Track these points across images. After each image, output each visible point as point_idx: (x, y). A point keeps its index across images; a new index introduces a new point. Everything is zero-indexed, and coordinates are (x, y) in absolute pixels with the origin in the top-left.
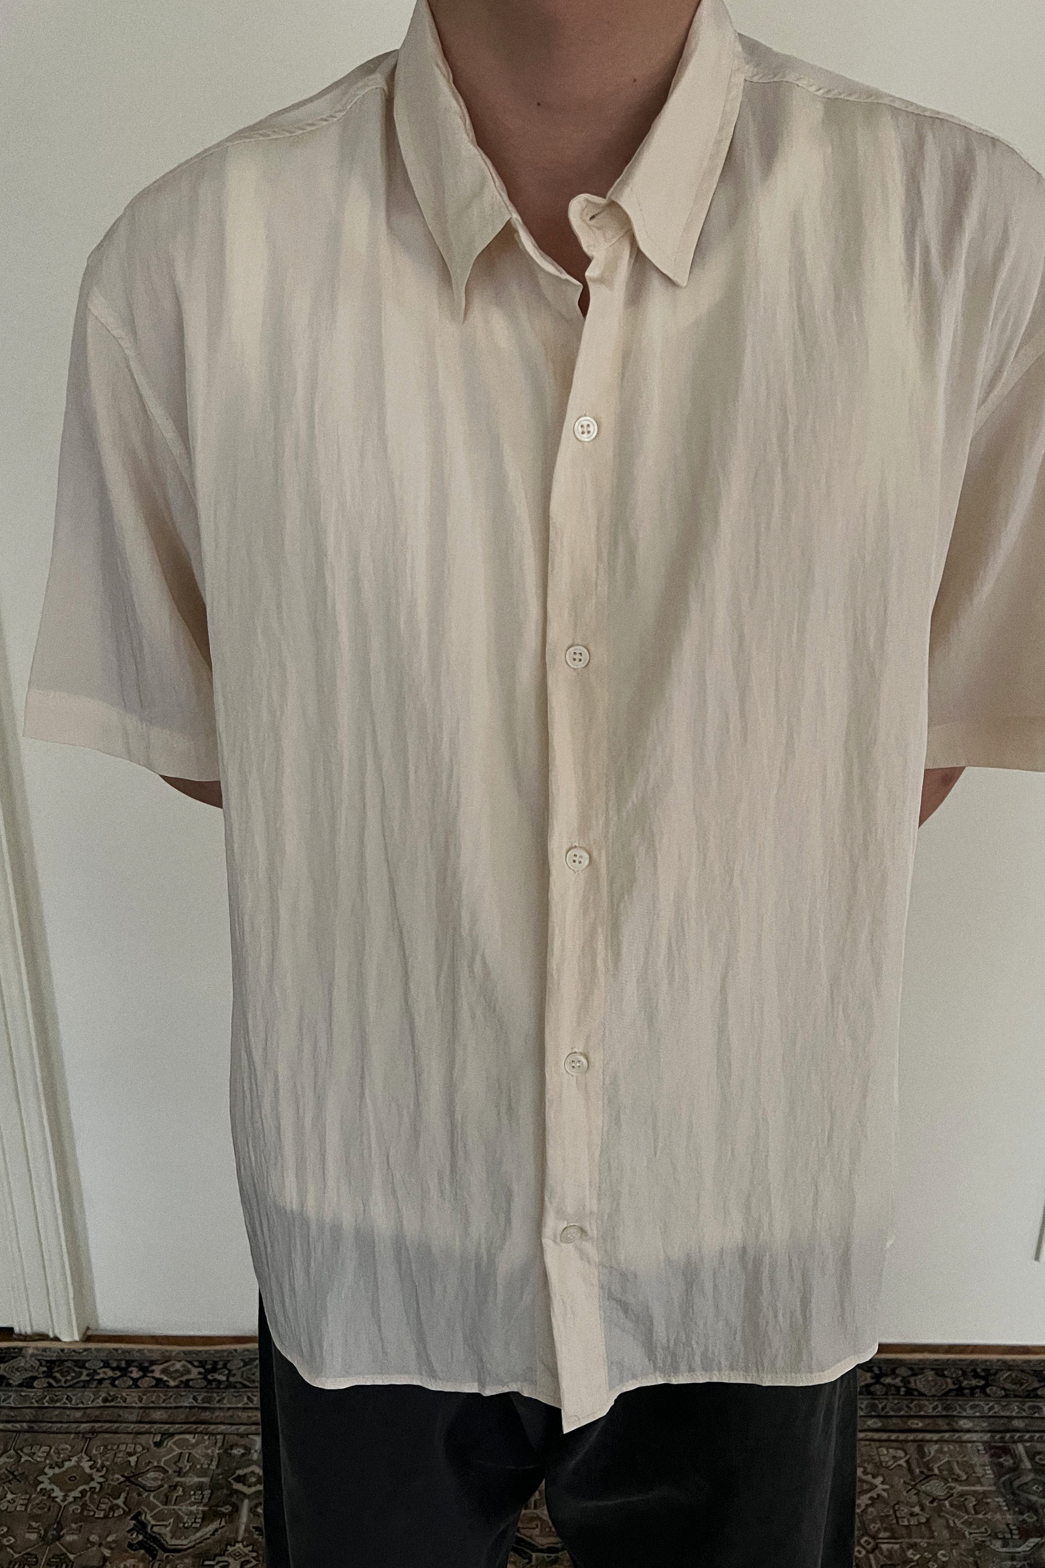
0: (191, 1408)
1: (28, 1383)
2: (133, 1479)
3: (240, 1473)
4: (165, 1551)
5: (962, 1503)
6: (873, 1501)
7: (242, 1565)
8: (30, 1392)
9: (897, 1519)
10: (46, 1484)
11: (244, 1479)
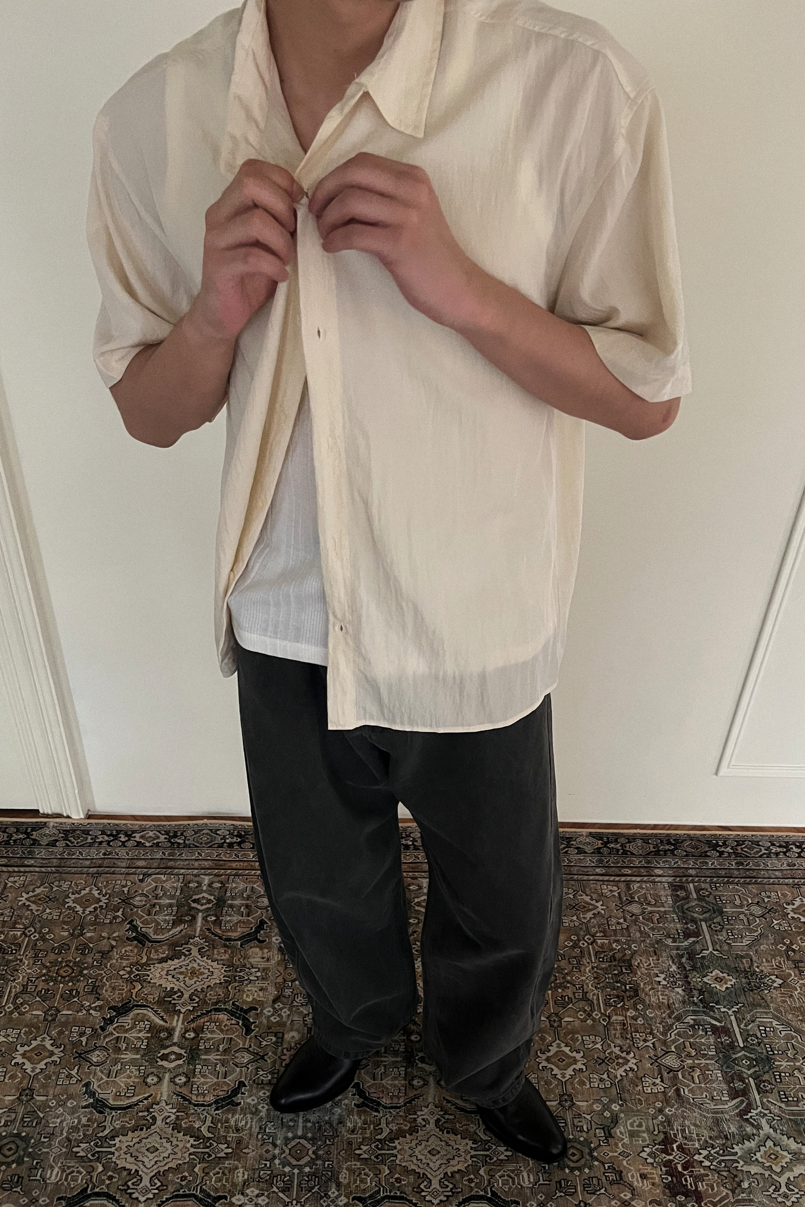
0: (161, 859)
1: (53, 844)
2: (127, 901)
3: (196, 898)
4: (150, 942)
5: (650, 917)
6: (595, 916)
7: (199, 950)
8: (55, 849)
9: (609, 926)
10: (71, 904)
11: (198, 902)
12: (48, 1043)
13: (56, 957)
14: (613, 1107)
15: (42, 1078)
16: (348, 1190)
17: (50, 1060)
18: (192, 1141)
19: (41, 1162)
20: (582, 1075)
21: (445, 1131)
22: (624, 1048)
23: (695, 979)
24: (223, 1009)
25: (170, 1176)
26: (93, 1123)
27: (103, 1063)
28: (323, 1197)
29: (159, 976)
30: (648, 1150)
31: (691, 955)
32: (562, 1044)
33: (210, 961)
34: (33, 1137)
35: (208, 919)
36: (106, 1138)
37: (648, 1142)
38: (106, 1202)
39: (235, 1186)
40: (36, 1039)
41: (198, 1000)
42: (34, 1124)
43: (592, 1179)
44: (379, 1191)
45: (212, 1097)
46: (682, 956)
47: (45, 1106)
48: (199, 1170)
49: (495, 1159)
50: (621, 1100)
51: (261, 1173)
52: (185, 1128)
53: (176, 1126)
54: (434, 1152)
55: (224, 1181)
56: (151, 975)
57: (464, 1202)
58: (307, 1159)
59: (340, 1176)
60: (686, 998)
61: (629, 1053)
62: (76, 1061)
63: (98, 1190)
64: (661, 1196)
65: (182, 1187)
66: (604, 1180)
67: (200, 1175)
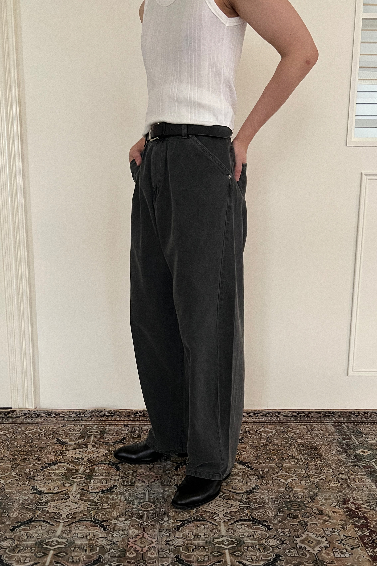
1: (18, 417)
2: (55, 432)
3: (90, 431)
4: (67, 444)
5: (324, 435)
6: (296, 434)
7: (92, 446)
8: (19, 419)
9: (303, 437)
10: (27, 434)
11: (92, 432)
12: (13, 474)
13: (18, 449)
14: (314, 490)
15: (9, 485)
16: (174, 518)
17: (14, 479)
18: (89, 503)
19: (8, 510)
20: (296, 481)
21: (225, 499)
22: (317, 473)
23: (351, 452)
24: (105, 463)
25: (77, 514)
26: (36, 498)
27: (41, 480)
28: (160, 520)
29: (71, 454)
30: (336, 504)
31: (348, 445)
32: (284, 472)
33: (98, 449)
34: (4, 503)
35: (97, 437)
36: (43, 503)
37: (335, 501)
38: (42, 523)
39: (113, 517)
40: (7, 473)
41: (92, 460)
42: (5, 499)
43: (307, 513)
44: (191, 518)
45: (99, 490)
46: (343, 445)
47: (11, 493)
48: (93, 512)
49: (253, 507)
50: (318, 488)
51: (127, 513)
52: (85, 500)
53: (81, 499)
54: (220, 506)
55: (106, 516)
56: (67, 454)
57: (237, 521)
58: (151, 508)
59: (169, 514)
60: (348, 457)
61: (320, 474)
62: (28, 479)
63: (38, 519)
64: (346, 519)
65: (84, 518)
66: (313, 513)
67: (94, 514)
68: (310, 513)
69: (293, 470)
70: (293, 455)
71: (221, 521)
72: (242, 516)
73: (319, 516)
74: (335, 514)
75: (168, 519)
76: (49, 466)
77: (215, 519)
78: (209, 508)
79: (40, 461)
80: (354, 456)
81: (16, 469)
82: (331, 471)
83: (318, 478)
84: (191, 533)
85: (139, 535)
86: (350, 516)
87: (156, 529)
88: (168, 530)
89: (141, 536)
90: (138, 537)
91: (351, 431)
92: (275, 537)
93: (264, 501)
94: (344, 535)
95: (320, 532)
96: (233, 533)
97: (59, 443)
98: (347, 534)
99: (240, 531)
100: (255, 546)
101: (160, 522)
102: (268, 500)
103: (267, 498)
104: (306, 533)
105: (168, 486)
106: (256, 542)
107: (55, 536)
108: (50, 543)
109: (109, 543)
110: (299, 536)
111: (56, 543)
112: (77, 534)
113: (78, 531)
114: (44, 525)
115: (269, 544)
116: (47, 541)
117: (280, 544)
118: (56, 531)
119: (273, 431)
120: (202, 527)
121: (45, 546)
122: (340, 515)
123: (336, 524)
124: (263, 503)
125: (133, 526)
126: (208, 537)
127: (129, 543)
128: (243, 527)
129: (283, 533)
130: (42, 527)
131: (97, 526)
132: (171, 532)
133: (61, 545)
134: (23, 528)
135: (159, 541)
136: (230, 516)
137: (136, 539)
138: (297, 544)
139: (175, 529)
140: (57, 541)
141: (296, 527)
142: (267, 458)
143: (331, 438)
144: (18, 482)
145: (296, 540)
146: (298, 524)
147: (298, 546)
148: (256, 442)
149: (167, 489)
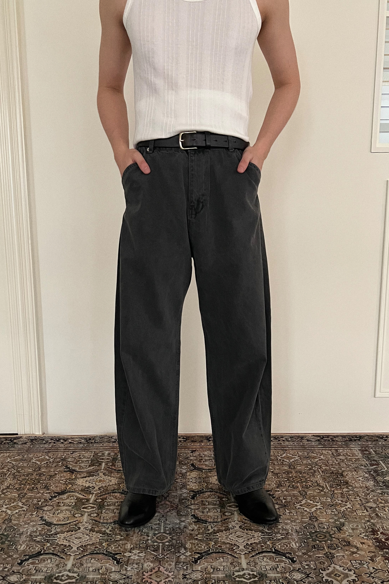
1: (25, 443)
2: (64, 460)
3: (101, 458)
4: (77, 472)
5: (351, 460)
6: (320, 460)
7: (103, 474)
8: (26, 445)
9: (328, 463)
10: (34, 461)
11: (102, 459)
12: (20, 504)
13: (25, 477)
14: (341, 520)
15: (16, 515)
16: (191, 550)
17: (21, 509)
18: (101, 535)
19: (15, 543)
20: (321, 510)
21: (245, 530)
22: (344, 501)
23: (379, 478)
24: (117, 492)
25: (89, 547)
26: (45, 530)
27: (50, 510)
28: (177, 553)
29: (81, 482)
30: (364, 534)
31: (376, 471)
32: (308, 500)
33: (109, 477)
34: (11, 535)
35: (108, 464)
36: (52, 534)
37: (363, 531)
38: (52, 556)
39: (126, 550)
40: (13, 503)
41: (103, 489)
42: (12, 530)
43: (333, 544)
44: (209, 550)
45: (112, 520)
46: (371, 471)
47: (17, 524)
48: (105, 544)
49: (275, 538)
50: (345, 518)
51: (141, 545)
52: (97, 531)
53: (92, 530)
54: (240, 537)
55: (119, 548)
56: (77, 482)
57: (259, 553)
58: (167, 540)
59: (186, 546)
60: (376, 484)
61: (347, 502)
62: (36, 510)
63: (47, 552)
64: (374, 550)
65: (95, 550)
66: (340, 544)
67: (106, 546)
68: (337, 545)
69: (318, 498)
70: (318, 482)
71: (241, 553)
72: (263, 547)
73: (347, 548)
74: (364, 545)
75: (185, 551)
76: (57, 495)
77: (235, 551)
78: (229, 539)
79: (48, 490)
80: (383, 482)
81: (23, 499)
82: (358, 499)
83: (344, 506)
84: (210, 566)
85: (155, 569)
86: (379, 548)
87: (172, 562)
88: (185, 563)
89: (157, 569)
90: (154, 571)
91: (379, 456)
92: (300, 570)
93: (287, 531)
94: (373, 568)
95: (347, 564)
96: (255, 566)
97: (68, 471)
98: (377, 566)
99: (262, 563)
100: (278, 580)
101: (176, 554)
102: (292, 531)
103: (291, 528)
104: (333, 565)
105: (184, 517)
106: (280, 575)
107: (65, 570)
108: (60, 578)
109: (123, 578)
110: (325, 569)
111: (67, 578)
112: (89, 568)
113: (89, 565)
114: (53, 558)
115: (294, 577)
116: (57, 575)
117: (305, 578)
118: (66, 565)
119: (296, 457)
120: (222, 560)
121: (55, 581)
122: (369, 546)
123: (364, 556)
124: (286, 534)
125: (148, 559)
126: (228, 570)
127: (144, 577)
128: (265, 559)
129: (308, 566)
130: (51, 560)
131: (110, 559)
132: (188, 565)
133: (72, 579)
134: (31, 561)
135: (176, 575)
136: (251, 548)
137: (151, 573)
138: (323, 577)
139: (193, 562)
140: (67, 576)
141: (322, 559)
142: (290, 485)
143: (358, 463)
144: (25, 512)
145: (322, 574)
146: (324, 556)
147: (324, 579)
148: (277, 469)
149: (183, 519)
